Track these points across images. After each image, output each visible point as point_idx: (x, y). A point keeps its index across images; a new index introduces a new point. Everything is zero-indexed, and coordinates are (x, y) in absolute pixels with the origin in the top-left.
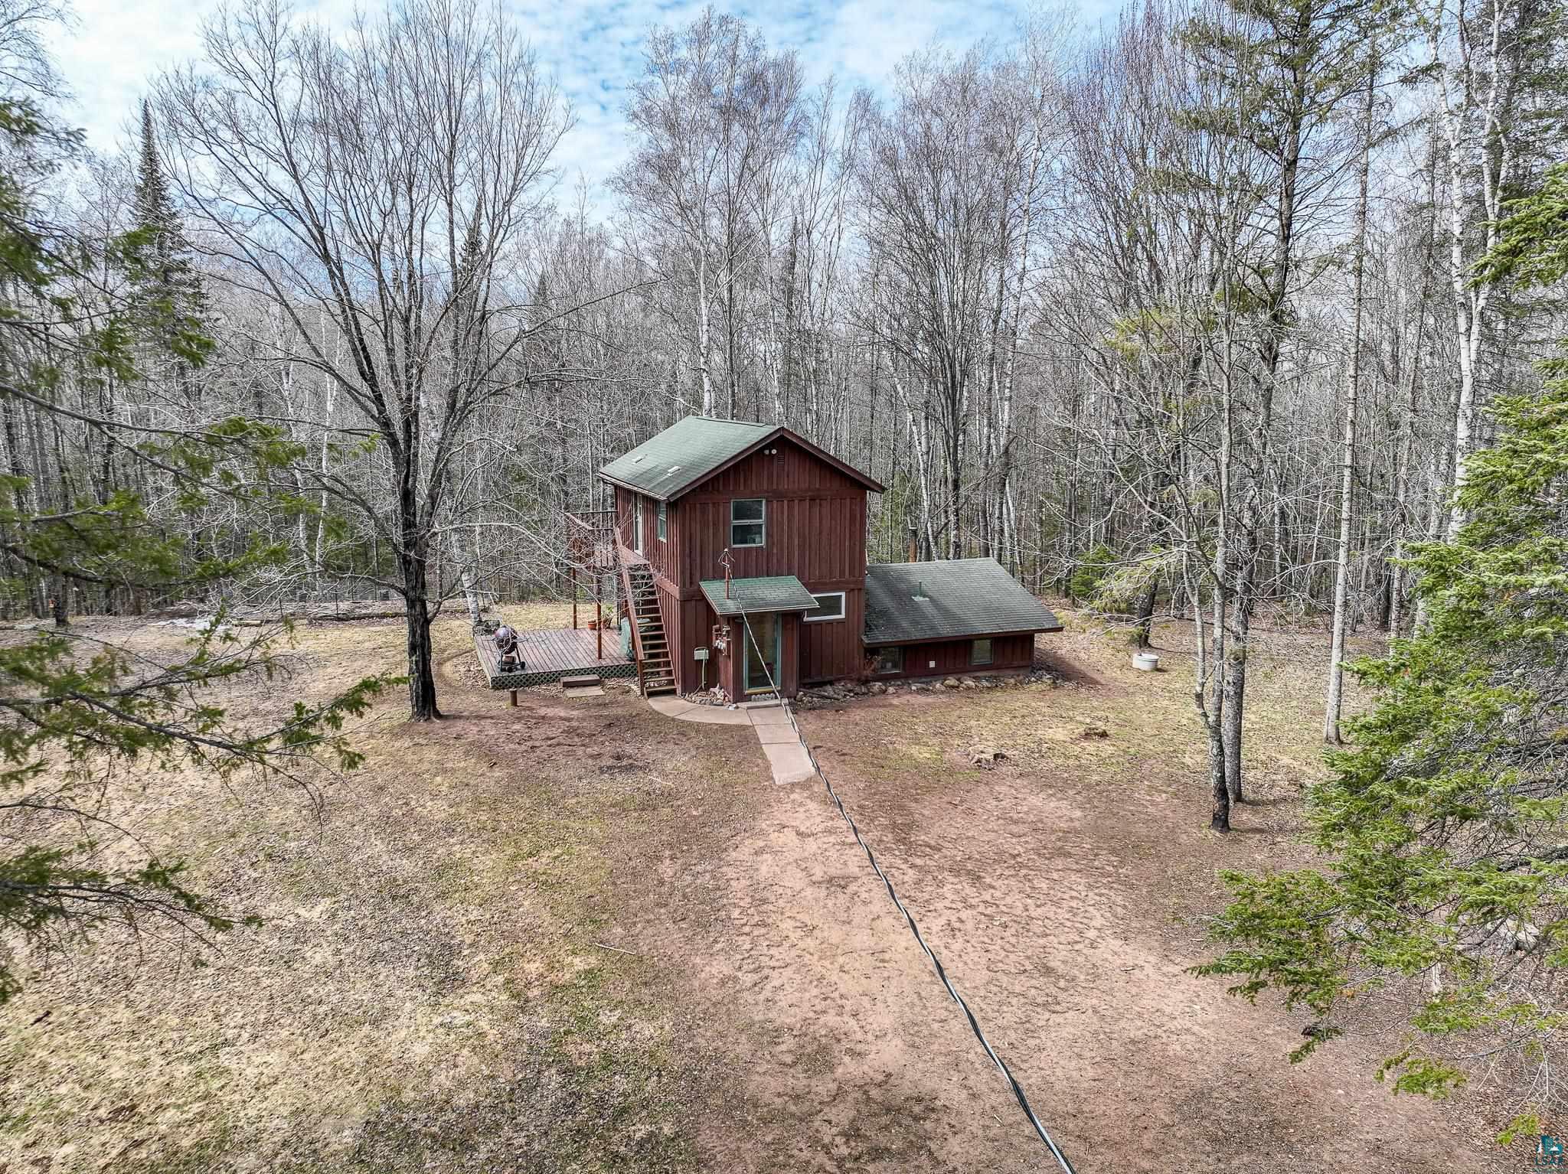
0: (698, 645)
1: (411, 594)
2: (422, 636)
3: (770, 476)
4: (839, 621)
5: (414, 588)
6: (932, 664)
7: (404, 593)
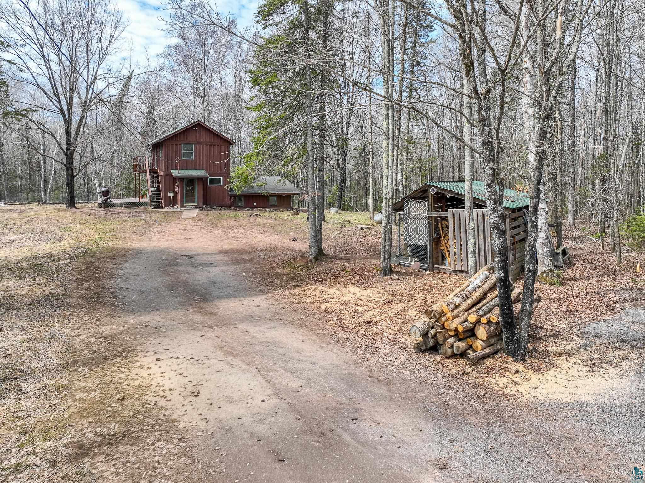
0: (170, 191)
1: (68, 166)
2: (71, 180)
3: (196, 137)
4: (221, 187)
5: (69, 164)
6: (255, 204)
7: (65, 166)
